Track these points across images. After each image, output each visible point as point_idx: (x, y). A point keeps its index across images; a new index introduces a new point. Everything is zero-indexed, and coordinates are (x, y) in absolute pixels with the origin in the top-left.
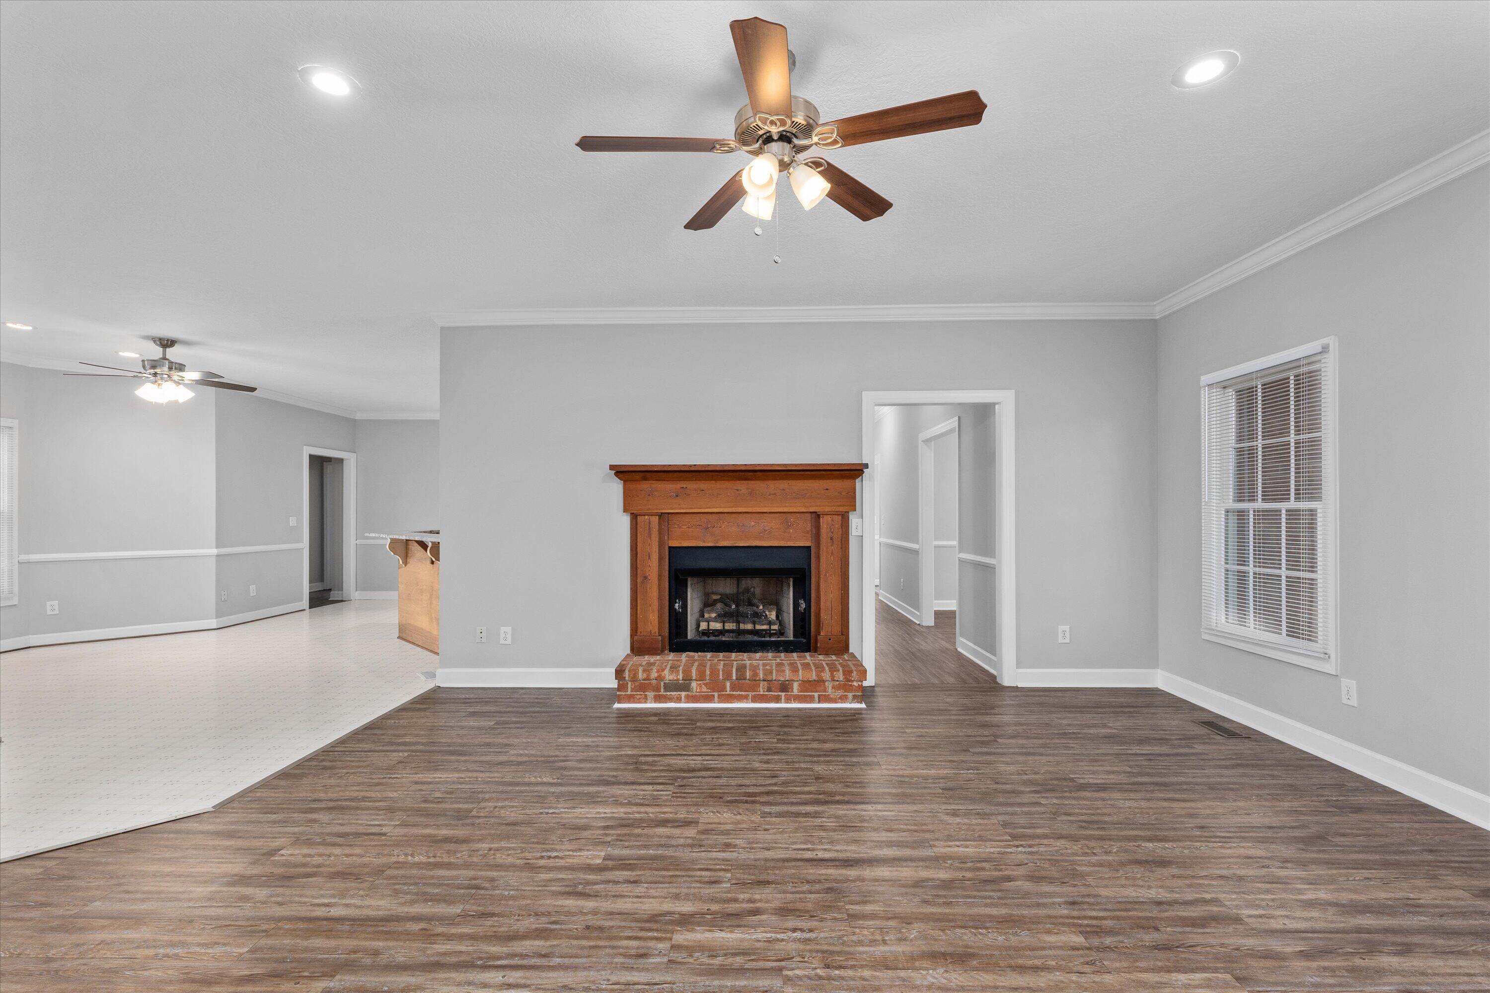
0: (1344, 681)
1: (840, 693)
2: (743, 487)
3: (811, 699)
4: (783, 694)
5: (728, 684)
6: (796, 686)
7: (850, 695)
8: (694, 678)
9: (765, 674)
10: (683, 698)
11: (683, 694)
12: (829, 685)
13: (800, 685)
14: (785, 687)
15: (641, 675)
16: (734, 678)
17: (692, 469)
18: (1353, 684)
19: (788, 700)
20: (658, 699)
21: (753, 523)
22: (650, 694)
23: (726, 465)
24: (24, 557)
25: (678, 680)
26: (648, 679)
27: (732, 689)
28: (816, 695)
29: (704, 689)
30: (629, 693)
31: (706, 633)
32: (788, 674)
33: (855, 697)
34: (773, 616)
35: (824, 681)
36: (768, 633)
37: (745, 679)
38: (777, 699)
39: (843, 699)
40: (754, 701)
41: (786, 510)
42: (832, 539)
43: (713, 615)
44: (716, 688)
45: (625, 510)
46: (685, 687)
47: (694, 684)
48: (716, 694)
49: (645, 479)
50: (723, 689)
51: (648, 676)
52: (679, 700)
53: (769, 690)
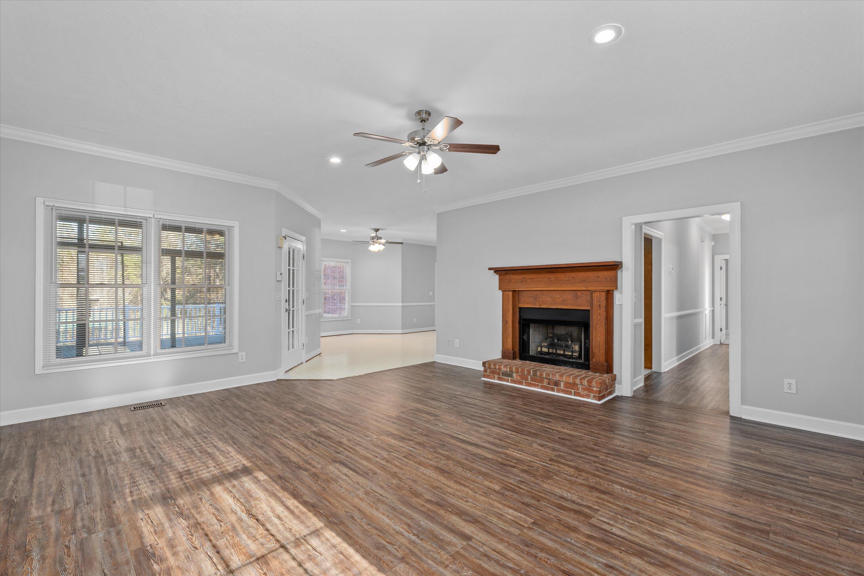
1: (586, 393)
2: (552, 276)
3: (570, 393)
4: (556, 387)
5: (529, 377)
6: (562, 384)
7: (592, 395)
8: (514, 371)
9: (546, 375)
10: (510, 381)
11: (510, 378)
12: (580, 387)
13: (564, 384)
14: (557, 384)
15: (492, 367)
16: (532, 374)
17: (522, 268)
19: (558, 391)
20: (500, 379)
21: (559, 296)
22: (496, 376)
23: (538, 266)
24: (352, 304)
25: (507, 371)
26: (495, 368)
27: (531, 380)
28: (573, 391)
29: (519, 378)
30: (488, 374)
31: (541, 353)
32: (557, 377)
33: (594, 397)
34: (577, 348)
35: (577, 385)
36: (571, 357)
37: (537, 376)
38: (553, 390)
39: (588, 396)
40: (541, 388)
41: (575, 289)
42: (599, 306)
43: (546, 344)
44: (523, 379)
45: (500, 289)
46: (510, 375)
47: (514, 375)
48: (524, 381)
49: (507, 274)
50: (527, 379)
51: (495, 367)
52: (507, 381)
53: (549, 384)
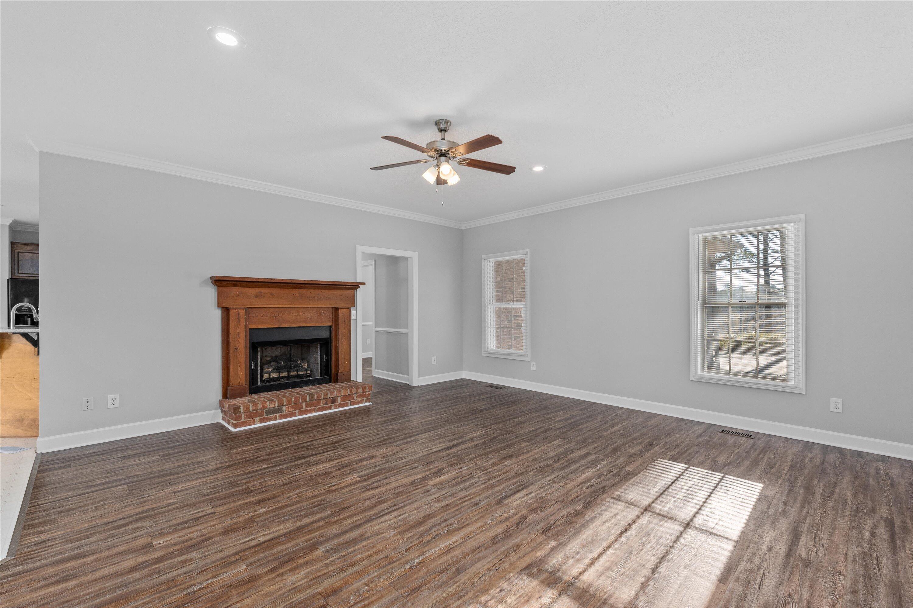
0: (532, 363)
1: (360, 399)
2: (296, 292)
3: (346, 405)
4: (333, 405)
5: (304, 404)
6: (339, 399)
7: (365, 399)
8: (285, 404)
9: (324, 395)
10: (278, 417)
11: (278, 415)
12: (355, 396)
13: (341, 399)
14: (334, 401)
15: (251, 408)
16: (308, 400)
18: (534, 363)
19: (335, 408)
20: (262, 421)
21: (301, 314)
22: (257, 419)
25: (275, 407)
26: (256, 409)
27: (306, 407)
28: (349, 402)
29: (291, 409)
30: (243, 420)
31: (270, 380)
32: (336, 393)
33: (367, 400)
34: (306, 366)
35: (353, 394)
36: (306, 376)
37: (314, 400)
38: (330, 408)
39: (361, 402)
40: (318, 411)
41: (320, 306)
42: (344, 321)
43: (270, 369)
44: (298, 408)
45: (218, 307)
46: (279, 410)
47: (284, 408)
48: (297, 411)
49: (235, 286)
50: (302, 407)
51: (256, 407)
52: (275, 419)
53: (326, 403)
